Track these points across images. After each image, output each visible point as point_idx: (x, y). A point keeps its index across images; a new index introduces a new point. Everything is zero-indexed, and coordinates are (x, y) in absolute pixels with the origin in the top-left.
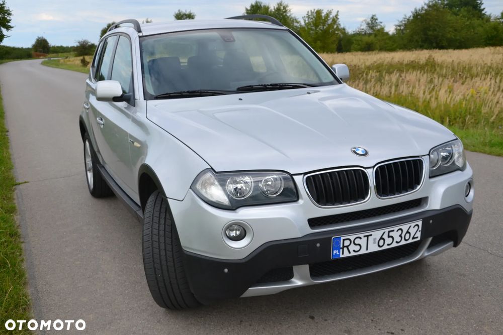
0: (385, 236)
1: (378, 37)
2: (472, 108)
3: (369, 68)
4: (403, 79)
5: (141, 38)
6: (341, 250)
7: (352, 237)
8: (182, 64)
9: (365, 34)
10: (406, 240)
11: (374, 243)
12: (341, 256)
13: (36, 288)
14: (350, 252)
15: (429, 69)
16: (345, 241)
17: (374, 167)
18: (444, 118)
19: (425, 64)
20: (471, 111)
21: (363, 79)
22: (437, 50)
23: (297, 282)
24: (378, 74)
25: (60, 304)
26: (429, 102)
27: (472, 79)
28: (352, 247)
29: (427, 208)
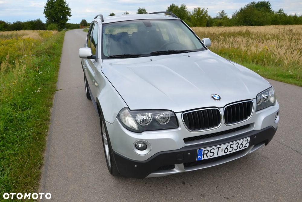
0: (229, 147)
1: (225, 20)
2: (267, 55)
3: (220, 34)
4: (235, 40)
5: (103, 25)
6: (202, 156)
7: (209, 149)
8: (129, 35)
9: (219, 18)
10: (240, 148)
11: (222, 151)
12: (202, 159)
13: (49, 153)
14: (207, 157)
15: (247, 35)
16: (205, 151)
17: (224, 107)
18: (253, 60)
19: (244, 32)
20: (266, 56)
21: (217, 40)
22: (250, 26)
23: (176, 171)
24: (224, 37)
25: (58, 164)
26: (247, 52)
27: (266, 41)
28: (209, 154)
29: (253, 129)
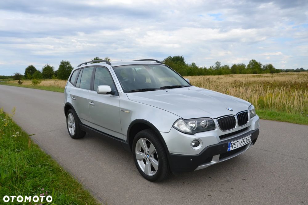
0: (243, 141)
7: (234, 142)
10: (247, 142)
11: (240, 144)
12: (231, 150)
14: (233, 148)
17: (236, 115)
23: (213, 162)
29: (250, 130)
